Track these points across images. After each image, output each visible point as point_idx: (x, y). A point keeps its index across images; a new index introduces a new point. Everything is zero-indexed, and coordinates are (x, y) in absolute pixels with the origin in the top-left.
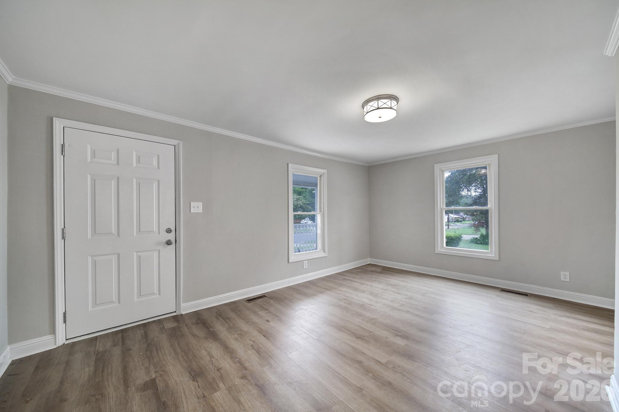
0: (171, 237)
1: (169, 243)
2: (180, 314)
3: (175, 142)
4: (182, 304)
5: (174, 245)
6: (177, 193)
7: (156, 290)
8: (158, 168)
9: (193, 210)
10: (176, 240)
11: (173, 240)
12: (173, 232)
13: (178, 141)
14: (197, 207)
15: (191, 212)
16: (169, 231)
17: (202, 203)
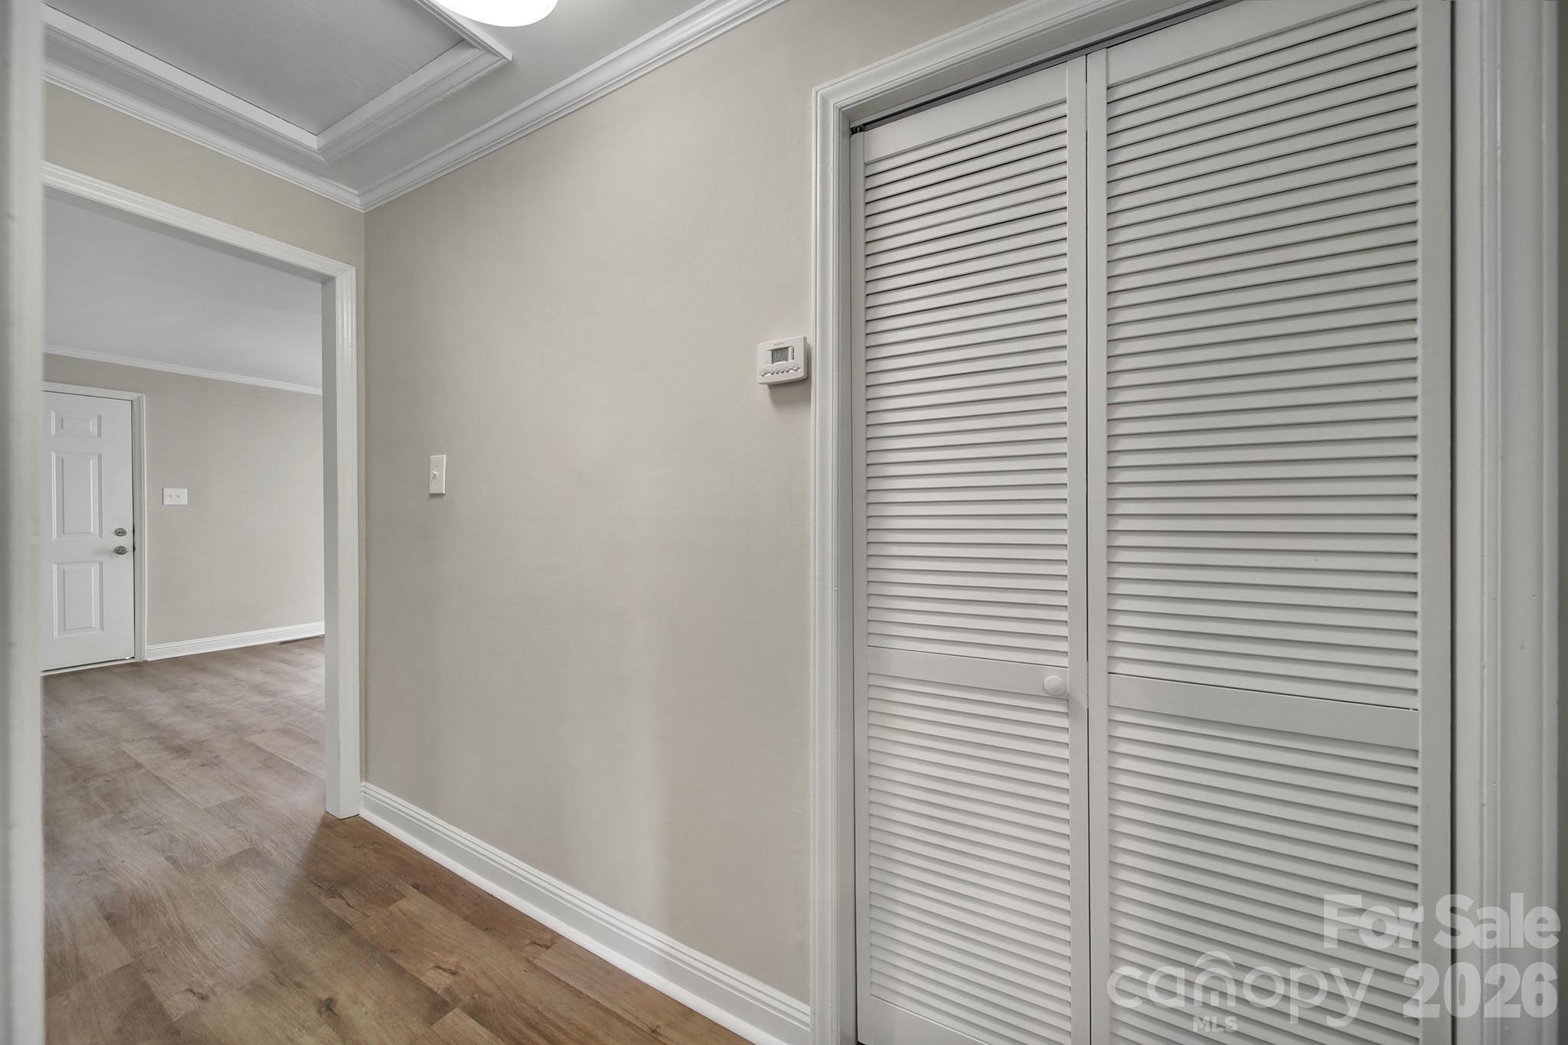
0: (126, 541)
1: (120, 551)
2: (142, 660)
3: (134, 396)
4: (146, 646)
5: (129, 555)
6: (137, 470)
7: (95, 622)
8: (100, 435)
9: (167, 501)
10: (134, 547)
11: (129, 546)
12: (127, 535)
13: (137, 395)
14: (177, 496)
15: (165, 503)
16: (120, 532)
17: (186, 490)
